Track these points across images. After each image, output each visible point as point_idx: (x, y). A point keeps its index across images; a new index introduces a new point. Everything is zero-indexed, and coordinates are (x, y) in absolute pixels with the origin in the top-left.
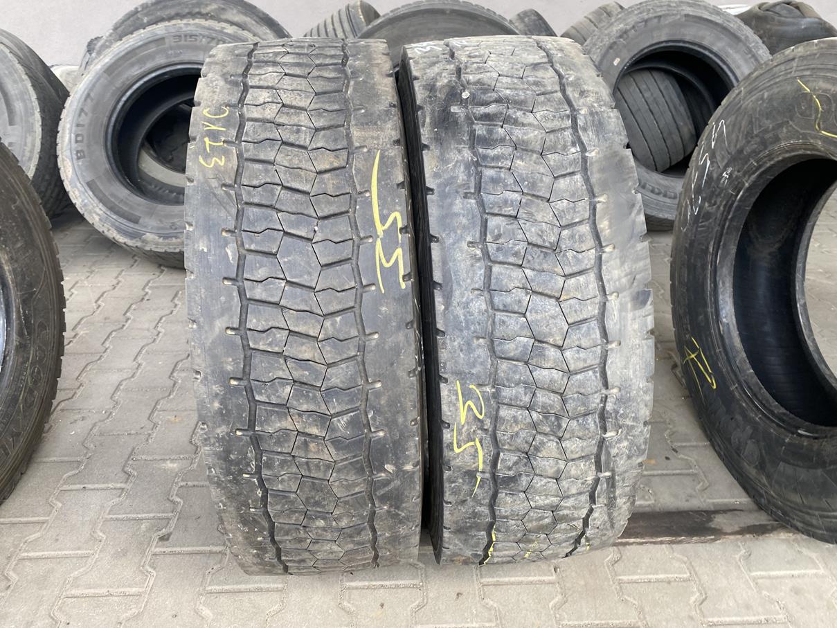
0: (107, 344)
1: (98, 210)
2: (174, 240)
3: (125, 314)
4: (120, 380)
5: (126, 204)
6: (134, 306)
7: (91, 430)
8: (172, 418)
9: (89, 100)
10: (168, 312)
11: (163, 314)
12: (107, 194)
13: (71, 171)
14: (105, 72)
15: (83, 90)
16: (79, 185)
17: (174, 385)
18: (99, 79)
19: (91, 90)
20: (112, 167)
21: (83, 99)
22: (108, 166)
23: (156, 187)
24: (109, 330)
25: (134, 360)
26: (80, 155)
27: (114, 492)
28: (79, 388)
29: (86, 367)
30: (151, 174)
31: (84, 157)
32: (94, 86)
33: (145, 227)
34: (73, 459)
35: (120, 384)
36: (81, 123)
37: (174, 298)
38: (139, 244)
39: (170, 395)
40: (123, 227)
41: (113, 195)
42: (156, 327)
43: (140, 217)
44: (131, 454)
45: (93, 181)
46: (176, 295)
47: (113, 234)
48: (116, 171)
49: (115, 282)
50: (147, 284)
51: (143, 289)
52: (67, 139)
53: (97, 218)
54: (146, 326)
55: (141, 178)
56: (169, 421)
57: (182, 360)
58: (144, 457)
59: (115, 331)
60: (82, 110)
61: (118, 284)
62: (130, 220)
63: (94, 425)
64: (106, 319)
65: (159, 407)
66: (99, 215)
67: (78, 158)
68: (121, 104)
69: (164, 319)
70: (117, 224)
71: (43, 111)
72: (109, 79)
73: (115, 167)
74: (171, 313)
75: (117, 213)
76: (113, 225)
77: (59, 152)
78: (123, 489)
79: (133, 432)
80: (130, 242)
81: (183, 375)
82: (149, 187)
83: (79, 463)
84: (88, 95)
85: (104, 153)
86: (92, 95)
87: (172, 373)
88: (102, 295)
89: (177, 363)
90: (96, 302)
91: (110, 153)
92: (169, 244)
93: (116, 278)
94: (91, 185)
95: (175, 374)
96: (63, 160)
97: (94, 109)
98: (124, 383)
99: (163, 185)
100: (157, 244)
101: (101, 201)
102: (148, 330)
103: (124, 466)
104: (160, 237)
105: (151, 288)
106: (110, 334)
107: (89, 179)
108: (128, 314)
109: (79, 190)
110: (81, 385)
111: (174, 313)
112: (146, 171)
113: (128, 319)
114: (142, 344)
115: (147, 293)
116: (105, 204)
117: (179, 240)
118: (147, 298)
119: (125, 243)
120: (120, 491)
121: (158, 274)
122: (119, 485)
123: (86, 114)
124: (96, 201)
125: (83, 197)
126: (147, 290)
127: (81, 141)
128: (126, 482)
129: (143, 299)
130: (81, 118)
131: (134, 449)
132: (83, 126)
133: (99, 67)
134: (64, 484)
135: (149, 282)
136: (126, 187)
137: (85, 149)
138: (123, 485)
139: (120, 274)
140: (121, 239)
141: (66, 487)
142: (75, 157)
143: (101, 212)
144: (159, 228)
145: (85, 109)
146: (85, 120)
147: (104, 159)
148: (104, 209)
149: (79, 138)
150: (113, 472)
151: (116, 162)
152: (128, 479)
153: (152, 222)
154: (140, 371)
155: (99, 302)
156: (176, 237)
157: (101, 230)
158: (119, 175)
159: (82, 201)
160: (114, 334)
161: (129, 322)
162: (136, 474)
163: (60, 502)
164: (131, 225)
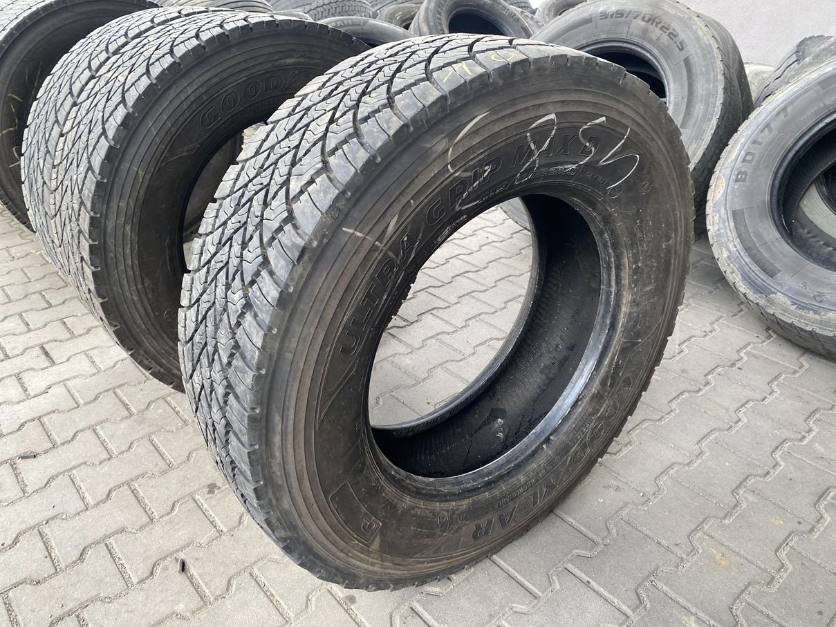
0: (674, 405)
1: (731, 246)
2: (811, 314)
3: (706, 375)
4: (674, 460)
5: (768, 248)
6: (720, 369)
7: (621, 509)
8: (718, 557)
9: (782, 115)
10: (760, 397)
11: (751, 397)
12: (750, 230)
13: (722, 192)
14: (820, 83)
15: (780, 101)
16: (723, 210)
17: (736, 506)
18: (806, 91)
19: (791, 103)
20: (771, 199)
21: (775, 112)
22: (767, 198)
23: (808, 233)
24: (683, 386)
25: (697, 443)
26: (740, 177)
27: (617, 614)
28: (626, 446)
29: (642, 422)
30: (810, 216)
31: (744, 180)
32: (797, 98)
33: (781, 285)
34: (590, 535)
35: (670, 467)
36: (760, 140)
37: (772, 381)
38: (762, 302)
39: (725, 518)
40: (752, 275)
41: (757, 234)
42: (738, 410)
43: (780, 271)
44: (651, 574)
45: (742, 211)
46: (776, 378)
47: (735, 278)
48: (775, 206)
49: (708, 328)
50: (745, 347)
51: (738, 351)
52: (733, 156)
53: (726, 254)
54: (726, 403)
55: (796, 220)
56: (712, 557)
57: (756, 476)
58: (665, 588)
59: (688, 392)
60: (768, 125)
61: (711, 332)
62: (765, 270)
63: (626, 505)
64: (683, 371)
65: (706, 527)
66: (729, 251)
67: (737, 180)
68: (820, 126)
69: (751, 404)
70: (746, 268)
71: (722, 118)
72: (821, 92)
73: (774, 201)
74: (763, 401)
75: (752, 256)
76: (741, 268)
77: (717, 168)
78: (628, 617)
79: (664, 542)
80: (752, 296)
81: (751, 498)
82: (801, 230)
83: (595, 543)
84: (784, 109)
85: (769, 182)
86: (789, 110)
87: (737, 488)
88: (689, 339)
89: (748, 476)
90: (679, 345)
91: (777, 182)
92: (801, 316)
93: (712, 323)
94: (737, 215)
95: (741, 492)
96: (718, 178)
97: (783, 128)
98: (676, 468)
99: (819, 233)
100: (785, 310)
101: (740, 236)
102: (727, 410)
103: (639, 585)
104: (794, 304)
105: (748, 354)
106: (682, 393)
107: (737, 207)
108: (710, 377)
109: (720, 216)
110: (629, 443)
111: (766, 402)
112: (806, 210)
113: (708, 383)
114: (714, 425)
115: (741, 358)
116: (742, 242)
117: (817, 317)
118: (739, 364)
119: (744, 295)
120: (623, 618)
121: (763, 338)
122: (624, 608)
123: (770, 131)
124: (734, 234)
125: (721, 225)
126: (742, 355)
127: (750, 162)
128: (634, 610)
129: (734, 364)
130: (762, 135)
131: (657, 568)
132: (760, 144)
133: (814, 76)
134: (571, 561)
135: (748, 344)
136: (777, 227)
137: (749, 171)
138: (629, 612)
139: (717, 320)
140: (742, 288)
141: (570, 566)
142: (733, 177)
143: (734, 249)
144: (797, 293)
145: (772, 125)
146: (766, 137)
147: (767, 189)
148: (739, 247)
149: (749, 158)
150: (624, 585)
151: (779, 194)
152: (638, 607)
153: (791, 282)
154: (699, 461)
155: (684, 346)
156: (816, 312)
157: (723, 269)
158: (775, 210)
159: (718, 230)
160: (686, 395)
161: (708, 388)
162: (648, 606)
163: (560, 583)
164: (763, 276)
